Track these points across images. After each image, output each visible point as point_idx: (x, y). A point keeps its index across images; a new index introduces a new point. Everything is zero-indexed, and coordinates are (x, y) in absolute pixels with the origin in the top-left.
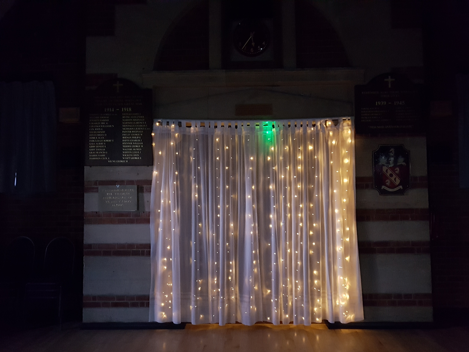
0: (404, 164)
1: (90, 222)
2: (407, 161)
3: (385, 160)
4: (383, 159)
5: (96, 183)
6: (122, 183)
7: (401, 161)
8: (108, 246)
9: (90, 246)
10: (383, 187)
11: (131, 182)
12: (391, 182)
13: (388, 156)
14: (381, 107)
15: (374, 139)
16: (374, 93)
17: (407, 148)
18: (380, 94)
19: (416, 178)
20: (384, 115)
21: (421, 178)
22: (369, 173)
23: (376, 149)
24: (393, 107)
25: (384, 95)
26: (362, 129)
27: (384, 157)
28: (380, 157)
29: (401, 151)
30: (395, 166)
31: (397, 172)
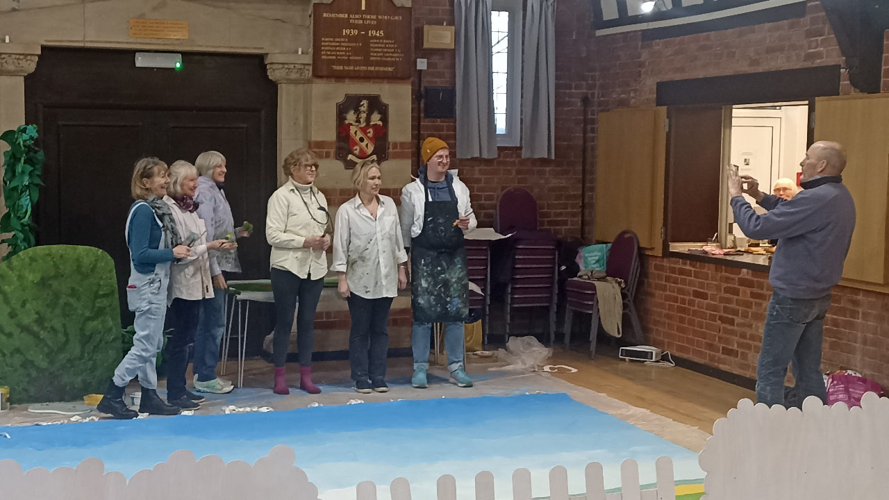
0: (380, 123)
2: (384, 119)
3: (354, 117)
4: (351, 117)
7: (376, 119)
12: (361, 150)
13: (357, 111)
14: (351, 39)
15: (339, 85)
16: (341, 16)
17: (385, 100)
18: (349, 18)
19: (395, 146)
20: (355, 51)
21: (402, 145)
22: (331, 135)
23: (341, 99)
24: (366, 40)
25: (356, 19)
26: (322, 70)
27: (352, 112)
28: (347, 112)
29: (376, 104)
30: (368, 125)
31: (370, 135)
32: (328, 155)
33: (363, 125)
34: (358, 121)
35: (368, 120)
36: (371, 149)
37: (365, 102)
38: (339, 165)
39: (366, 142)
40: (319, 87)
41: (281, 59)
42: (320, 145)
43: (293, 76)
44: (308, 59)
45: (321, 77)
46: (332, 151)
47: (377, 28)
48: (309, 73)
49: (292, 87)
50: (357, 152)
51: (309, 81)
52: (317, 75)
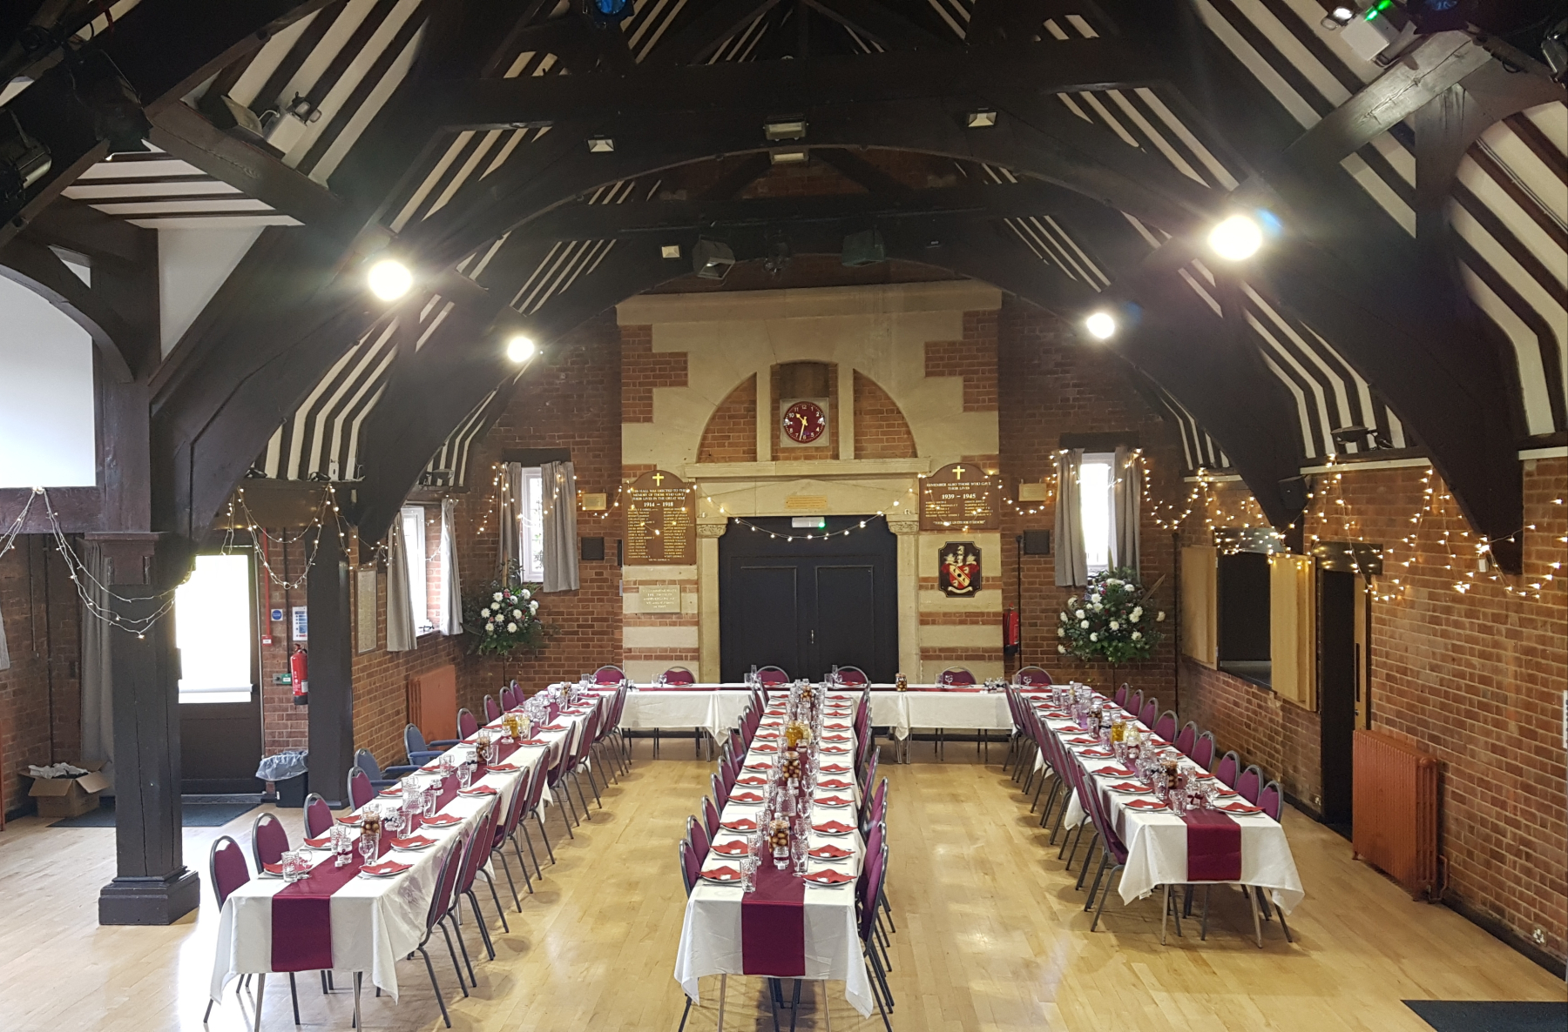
0: (975, 563)
1: (629, 624)
2: (978, 560)
3: (953, 559)
4: (950, 559)
5: (635, 583)
6: (663, 582)
7: (971, 559)
8: (650, 650)
9: (630, 650)
10: (950, 588)
11: (673, 582)
12: (959, 583)
13: (956, 555)
14: (948, 501)
15: (941, 536)
16: (941, 485)
17: (978, 545)
18: (947, 487)
19: (988, 579)
20: (952, 510)
21: (993, 578)
22: (936, 574)
23: (942, 546)
24: (962, 501)
25: (953, 487)
26: (926, 524)
27: (951, 555)
28: (947, 555)
29: (970, 549)
30: (964, 565)
31: (966, 572)
32: (932, 587)
33: (960, 564)
34: (956, 562)
35: (964, 560)
36: (967, 582)
37: (961, 548)
38: (943, 594)
39: (963, 577)
40: (925, 538)
41: (894, 518)
42: (925, 579)
43: (905, 530)
44: (916, 518)
45: (926, 530)
46: (936, 584)
47: (970, 492)
48: (916, 528)
49: (905, 537)
50: (956, 585)
51: (918, 533)
52: (922, 528)
